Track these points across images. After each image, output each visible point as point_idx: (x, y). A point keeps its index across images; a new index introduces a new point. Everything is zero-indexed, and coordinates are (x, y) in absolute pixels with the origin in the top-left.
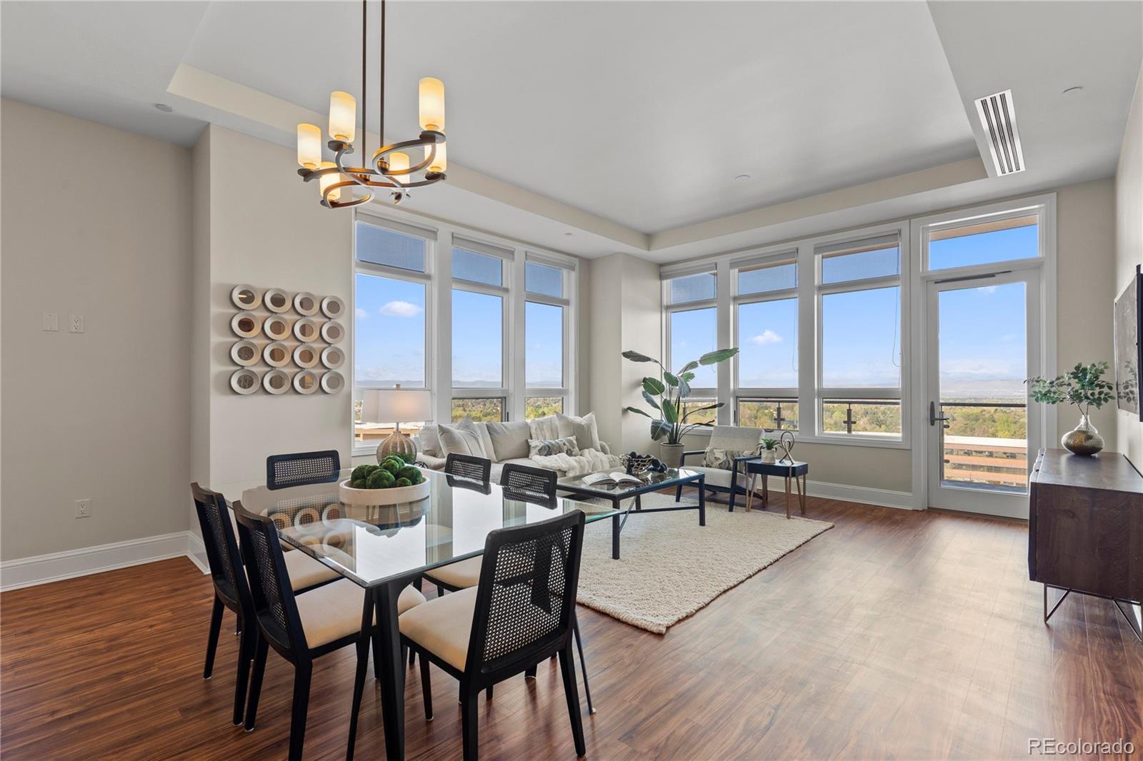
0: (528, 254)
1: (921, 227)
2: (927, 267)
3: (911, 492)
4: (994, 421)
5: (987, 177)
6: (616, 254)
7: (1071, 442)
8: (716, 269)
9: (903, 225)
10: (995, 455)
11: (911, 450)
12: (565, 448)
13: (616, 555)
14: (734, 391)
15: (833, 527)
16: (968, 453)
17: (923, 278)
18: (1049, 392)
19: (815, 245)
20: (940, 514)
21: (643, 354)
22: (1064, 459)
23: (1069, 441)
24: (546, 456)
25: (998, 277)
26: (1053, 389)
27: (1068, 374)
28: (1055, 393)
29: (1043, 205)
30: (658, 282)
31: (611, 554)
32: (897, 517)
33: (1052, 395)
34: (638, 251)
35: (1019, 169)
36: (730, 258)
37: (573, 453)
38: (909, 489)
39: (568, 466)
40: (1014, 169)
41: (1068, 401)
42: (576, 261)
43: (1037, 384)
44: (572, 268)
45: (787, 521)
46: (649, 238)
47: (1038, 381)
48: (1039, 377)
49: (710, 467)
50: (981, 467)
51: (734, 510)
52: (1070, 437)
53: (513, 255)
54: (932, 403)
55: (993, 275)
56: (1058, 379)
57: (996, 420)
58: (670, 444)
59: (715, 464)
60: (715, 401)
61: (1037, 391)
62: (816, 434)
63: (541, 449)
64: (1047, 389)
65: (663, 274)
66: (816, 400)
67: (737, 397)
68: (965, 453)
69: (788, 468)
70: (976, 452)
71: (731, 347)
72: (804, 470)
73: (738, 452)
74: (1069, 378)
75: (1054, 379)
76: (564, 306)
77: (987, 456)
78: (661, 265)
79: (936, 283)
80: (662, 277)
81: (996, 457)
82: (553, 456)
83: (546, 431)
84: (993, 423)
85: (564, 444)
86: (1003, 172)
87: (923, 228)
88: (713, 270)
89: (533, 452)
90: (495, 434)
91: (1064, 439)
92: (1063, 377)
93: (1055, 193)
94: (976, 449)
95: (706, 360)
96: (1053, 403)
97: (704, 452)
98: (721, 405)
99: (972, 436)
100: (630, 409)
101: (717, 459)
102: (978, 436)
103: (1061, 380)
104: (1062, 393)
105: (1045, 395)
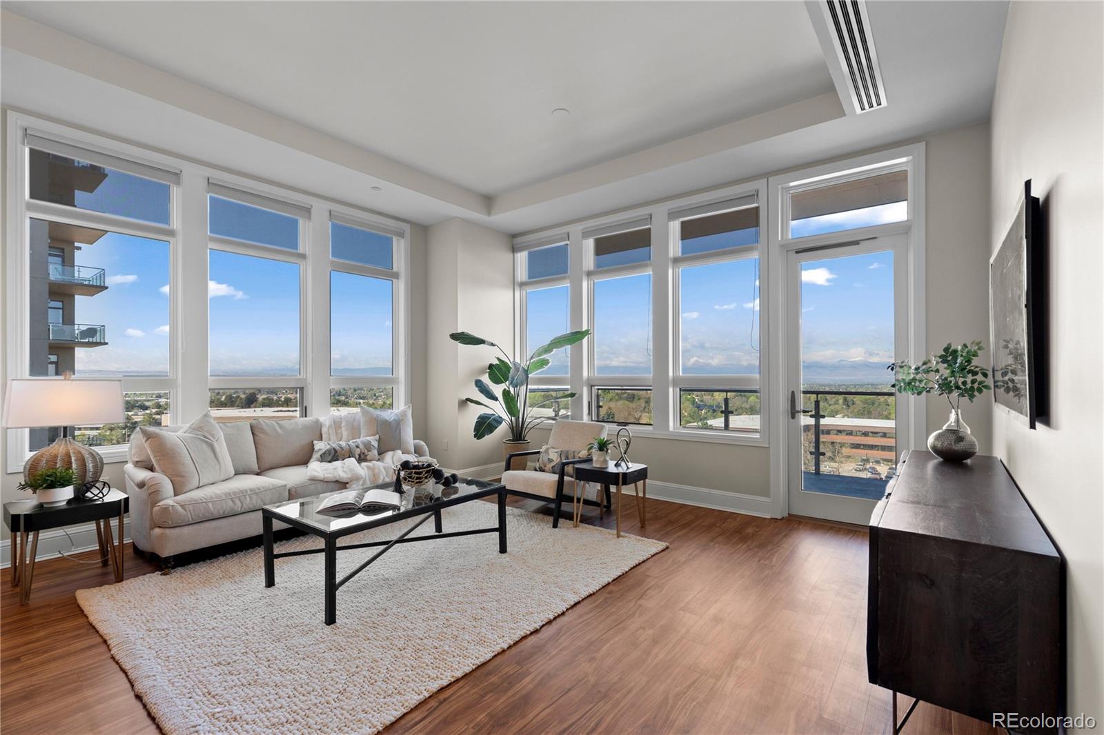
0: (332, 213)
1: (780, 186)
2: (787, 234)
3: (769, 497)
4: (888, 405)
5: (845, 115)
6: (454, 218)
7: (939, 445)
8: (569, 240)
9: (760, 185)
10: (888, 435)
11: (769, 447)
12: (358, 451)
13: (331, 619)
14: (588, 379)
15: (667, 548)
16: (865, 434)
17: (782, 246)
18: (914, 379)
19: (669, 210)
20: (800, 523)
21: (477, 336)
22: (931, 465)
23: (936, 444)
24: (330, 462)
25: (863, 244)
26: (918, 377)
27: (935, 357)
28: (921, 381)
29: (911, 157)
30: (511, 255)
31: (322, 616)
32: (750, 530)
33: (917, 383)
34: (478, 216)
35: (880, 104)
36: (582, 227)
37: (368, 458)
38: (766, 493)
39: (349, 476)
40: (875, 104)
41: (936, 392)
42: (407, 228)
43: (901, 370)
44: (401, 235)
45: (616, 540)
46: (488, 201)
47: (901, 367)
48: (903, 362)
49: (544, 471)
50: (876, 446)
51: (559, 525)
52: (938, 438)
53: (310, 213)
54: (793, 392)
55: (856, 243)
56: (925, 363)
57: (890, 403)
58: (512, 440)
59: (548, 466)
60: (567, 390)
61: (900, 378)
62: (671, 429)
63: (324, 453)
64: (912, 376)
65: (515, 247)
66: (671, 390)
67: (592, 386)
68: (863, 434)
69: (618, 474)
70: (872, 432)
71: (585, 328)
72: (642, 475)
73: (574, 452)
74: (937, 363)
75: (920, 365)
76: (394, 280)
77: (882, 436)
78: (514, 236)
79: (797, 252)
80: (514, 250)
81: (889, 437)
82: (337, 464)
83: (343, 429)
84: (887, 407)
85: (357, 447)
86: (863, 109)
87: (782, 188)
88: (565, 241)
89: (316, 456)
90: (262, 436)
91: (931, 439)
92: (929, 361)
93: (924, 142)
94: (872, 431)
95: (558, 343)
96: (919, 394)
97: (538, 452)
98: (572, 395)
99: (869, 418)
100: (468, 400)
101: (550, 461)
102: (874, 418)
103: (928, 365)
104: (928, 381)
105: (909, 383)
